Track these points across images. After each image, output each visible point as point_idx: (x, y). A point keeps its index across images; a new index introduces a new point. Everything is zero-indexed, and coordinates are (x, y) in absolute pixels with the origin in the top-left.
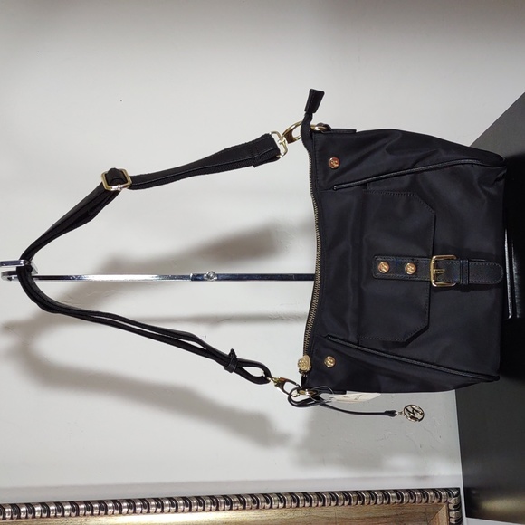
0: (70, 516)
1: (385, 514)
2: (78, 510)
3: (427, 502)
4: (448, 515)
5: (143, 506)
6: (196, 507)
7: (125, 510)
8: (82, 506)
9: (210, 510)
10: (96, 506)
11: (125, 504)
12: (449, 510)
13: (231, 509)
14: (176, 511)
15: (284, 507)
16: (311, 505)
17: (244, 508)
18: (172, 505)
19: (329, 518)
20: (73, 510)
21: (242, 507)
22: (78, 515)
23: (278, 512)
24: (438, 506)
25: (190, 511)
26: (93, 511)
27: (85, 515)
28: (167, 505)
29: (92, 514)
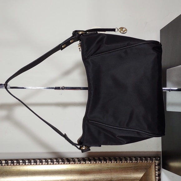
0: (5, 165)
1: (130, 166)
2: (8, 163)
3: (147, 162)
4: (155, 167)
5: (34, 162)
6: (55, 163)
7: (27, 163)
8: (10, 162)
9: (61, 164)
10: (15, 162)
11: (27, 161)
12: (156, 166)
13: (69, 164)
14: (48, 164)
15: (91, 163)
16: (101, 163)
17: (75, 163)
18: (46, 162)
19: (108, 167)
20: (6, 163)
21: (74, 163)
22: (8, 165)
23: (88, 165)
24: (152, 164)
25: (53, 164)
26: (14, 164)
27: (11, 165)
28: (44, 162)
29: (14, 165)
